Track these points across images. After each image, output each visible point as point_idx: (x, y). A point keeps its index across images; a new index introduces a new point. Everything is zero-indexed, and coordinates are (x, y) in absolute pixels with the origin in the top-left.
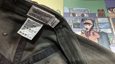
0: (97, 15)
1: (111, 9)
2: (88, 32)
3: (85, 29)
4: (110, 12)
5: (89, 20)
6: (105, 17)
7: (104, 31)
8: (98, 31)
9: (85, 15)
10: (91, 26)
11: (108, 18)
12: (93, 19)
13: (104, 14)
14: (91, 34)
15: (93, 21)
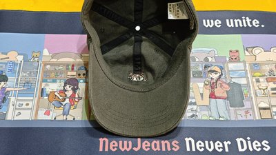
0: (228, 59)
1: (250, 50)
2: (213, 83)
3: (210, 80)
4: (247, 53)
5: (216, 67)
6: (240, 62)
7: (236, 82)
8: (228, 81)
9: (210, 59)
10: (218, 75)
11: (244, 62)
12: (222, 65)
13: (238, 57)
14: (218, 85)
15: (222, 68)
